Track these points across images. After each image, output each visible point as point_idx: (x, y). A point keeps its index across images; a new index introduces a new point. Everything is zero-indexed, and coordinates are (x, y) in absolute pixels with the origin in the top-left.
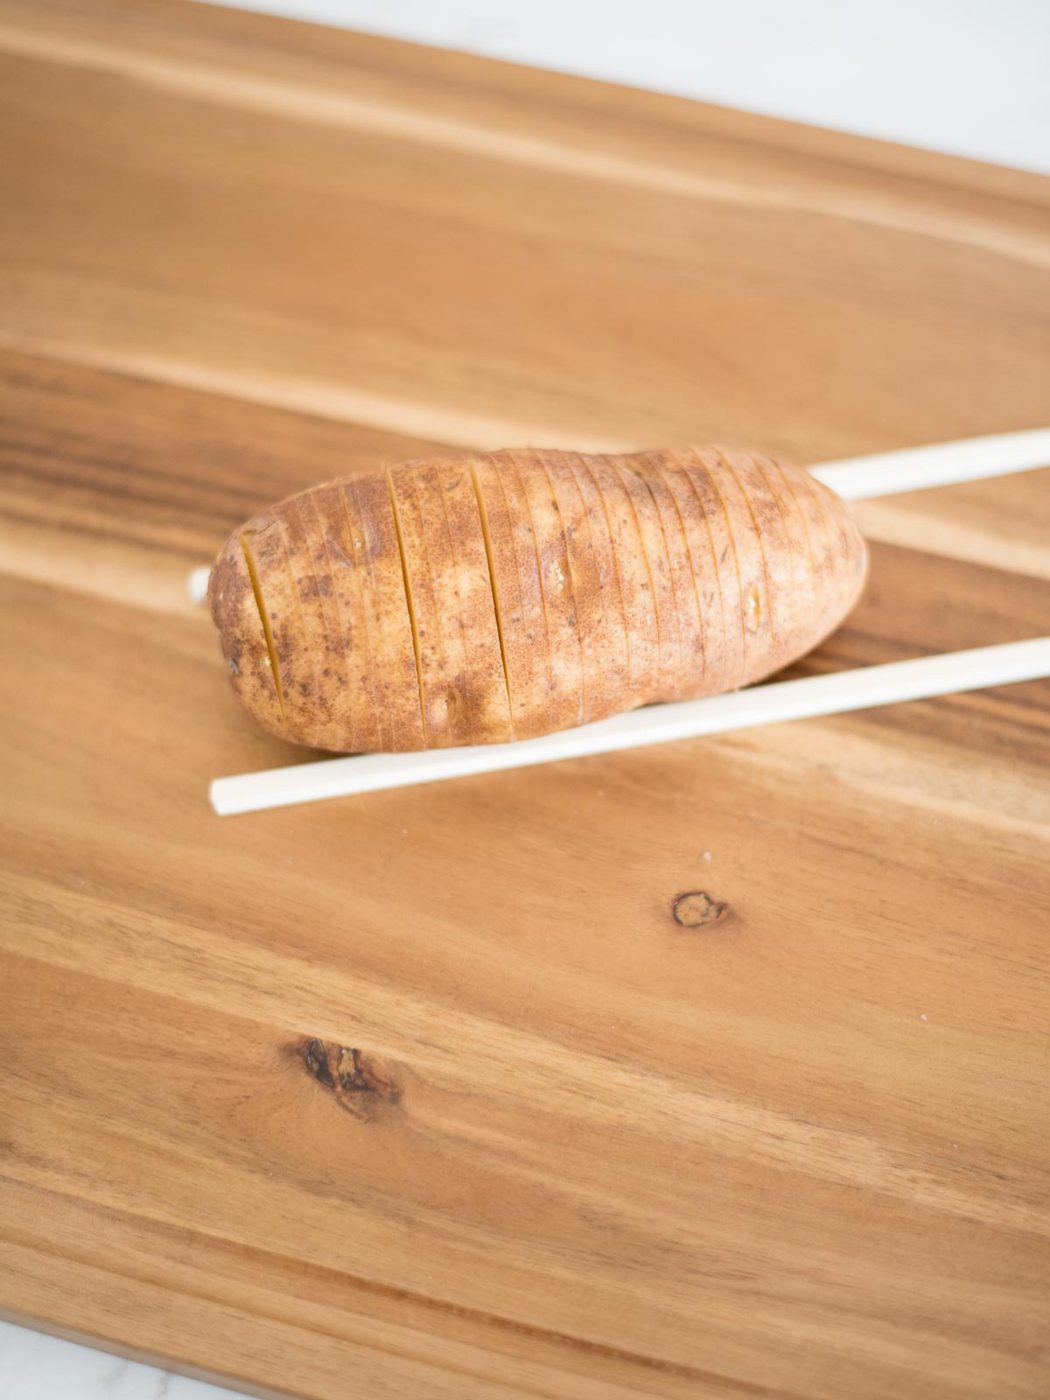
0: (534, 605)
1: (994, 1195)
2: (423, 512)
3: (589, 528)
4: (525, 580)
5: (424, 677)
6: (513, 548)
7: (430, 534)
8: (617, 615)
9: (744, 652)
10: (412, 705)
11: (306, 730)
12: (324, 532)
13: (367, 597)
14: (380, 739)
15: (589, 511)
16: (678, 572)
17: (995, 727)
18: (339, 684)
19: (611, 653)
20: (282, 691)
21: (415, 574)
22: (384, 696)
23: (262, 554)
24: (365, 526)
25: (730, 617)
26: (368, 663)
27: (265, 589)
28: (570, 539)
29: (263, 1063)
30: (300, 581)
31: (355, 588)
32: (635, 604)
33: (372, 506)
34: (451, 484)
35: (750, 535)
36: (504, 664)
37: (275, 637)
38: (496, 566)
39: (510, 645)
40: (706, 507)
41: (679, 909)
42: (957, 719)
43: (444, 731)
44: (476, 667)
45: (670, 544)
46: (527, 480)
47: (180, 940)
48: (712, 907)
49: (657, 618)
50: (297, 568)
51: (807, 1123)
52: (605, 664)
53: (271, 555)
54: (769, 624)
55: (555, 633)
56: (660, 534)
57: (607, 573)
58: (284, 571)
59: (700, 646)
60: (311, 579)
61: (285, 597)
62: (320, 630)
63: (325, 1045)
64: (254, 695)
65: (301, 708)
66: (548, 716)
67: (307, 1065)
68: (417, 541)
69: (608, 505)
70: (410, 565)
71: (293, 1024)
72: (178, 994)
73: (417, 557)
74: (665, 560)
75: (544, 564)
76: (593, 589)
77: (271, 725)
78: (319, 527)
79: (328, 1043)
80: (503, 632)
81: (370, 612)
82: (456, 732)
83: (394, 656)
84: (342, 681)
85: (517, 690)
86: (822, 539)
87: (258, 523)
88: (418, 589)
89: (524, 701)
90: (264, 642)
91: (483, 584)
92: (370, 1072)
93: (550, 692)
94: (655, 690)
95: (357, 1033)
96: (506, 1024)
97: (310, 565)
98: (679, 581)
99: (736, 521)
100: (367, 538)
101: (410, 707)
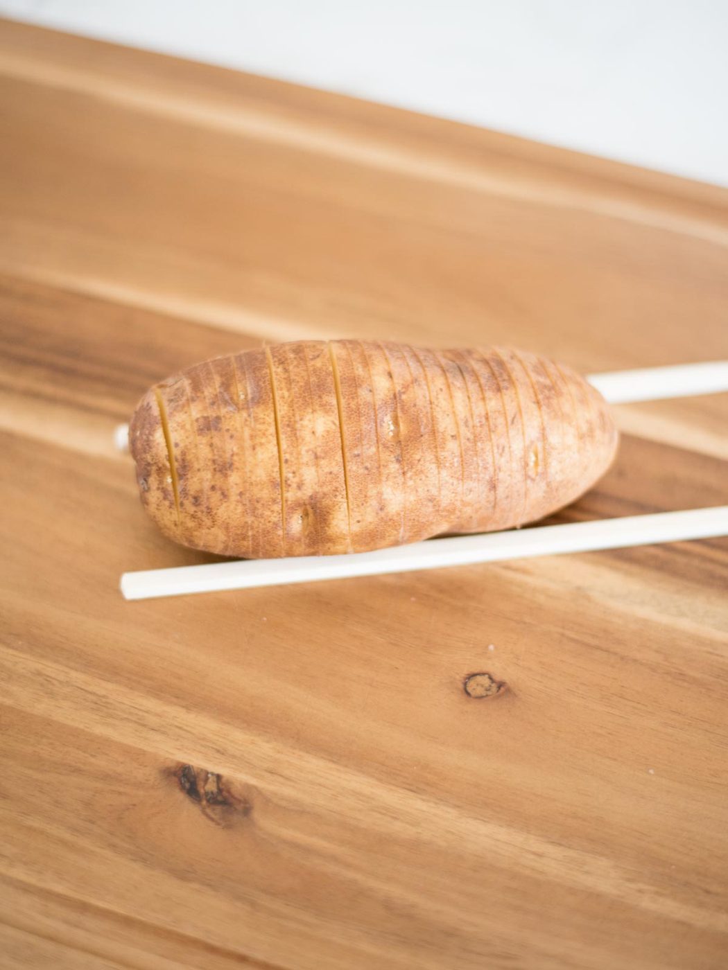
0: (371, 445)
1: (701, 905)
2: (292, 374)
3: (414, 392)
4: (365, 426)
5: (286, 495)
6: (357, 403)
7: (297, 389)
8: (432, 457)
9: (526, 494)
10: (275, 517)
11: (195, 533)
12: (217, 386)
13: (247, 432)
14: (250, 543)
15: (415, 381)
16: (479, 429)
17: (709, 566)
18: (222, 497)
19: (427, 485)
20: (179, 502)
21: (284, 417)
22: (255, 509)
23: (171, 401)
24: (248, 383)
25: (515, 465)
26: (245, 482)
27: (171, 425)
28: (400, 399)
29: (147, 780)
30: (197, 420)
31: (238, 425)
32: (446, 450)
33: (255, 369)
34: (313, 355)
35: (534, 406)
36: (346, 489)
37: (177, 460)
38: (344, 414)
39: (352, 474)
40: (503, 384)
41: (469, 685)
42: (681, 560)
43: (299, 540)
44: (326, 489)
45: (474, 408)
46: (370, 356)
47: (90, 688)
48: (493, 685)
49: (462, 461)
50: (196, 411)
51: (560, 845)
52: (422, 493)
53: (178, 401)
54: (544, 474)
55: (385, 466)
56: (467, 400)
57: (427, 426)
58: (186, 413)
59: (493, 487)
60: (206, 418)
61: (186, 431)
62: (210, 456)
63: (195, 770)
64: (158, 505)
65: (192, 515)
66: (377, 531)
67: (181, 783)
68: (286, 394)
69: (429, 378)
70: (280, 410)
71: (172, 754)
72: (86, 727)
73: (286, 405)
74: (470, 419)
75: (380, 415)
76: (415, 437)
77: (169, 529)
78: (214, 383)
79: (198, 768)
80: (347, 464)
81: (248, 443)
82: (307, 541)
83: (264, 478)
84: (225, 495)
85: (355, 509)
86: (585, 416)
87: (170, 381)
88: (285, 428)
89: (359, 518)
90: (168, 464)
91: (334, 427)
92: (229, 792)
93: (379, 512)
94: (458, 518)
95: (221, 763)
96: (333, 762)
97: (205, 409)
98: (480, 435)
99: (524, 396)
100: (249, 391)
101: (275, 518)
